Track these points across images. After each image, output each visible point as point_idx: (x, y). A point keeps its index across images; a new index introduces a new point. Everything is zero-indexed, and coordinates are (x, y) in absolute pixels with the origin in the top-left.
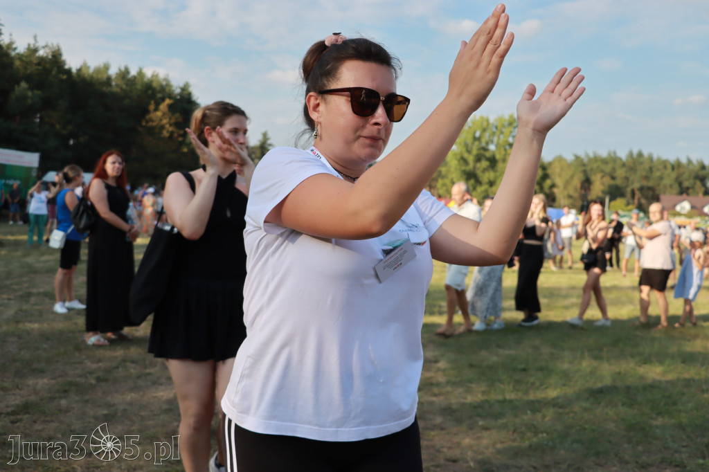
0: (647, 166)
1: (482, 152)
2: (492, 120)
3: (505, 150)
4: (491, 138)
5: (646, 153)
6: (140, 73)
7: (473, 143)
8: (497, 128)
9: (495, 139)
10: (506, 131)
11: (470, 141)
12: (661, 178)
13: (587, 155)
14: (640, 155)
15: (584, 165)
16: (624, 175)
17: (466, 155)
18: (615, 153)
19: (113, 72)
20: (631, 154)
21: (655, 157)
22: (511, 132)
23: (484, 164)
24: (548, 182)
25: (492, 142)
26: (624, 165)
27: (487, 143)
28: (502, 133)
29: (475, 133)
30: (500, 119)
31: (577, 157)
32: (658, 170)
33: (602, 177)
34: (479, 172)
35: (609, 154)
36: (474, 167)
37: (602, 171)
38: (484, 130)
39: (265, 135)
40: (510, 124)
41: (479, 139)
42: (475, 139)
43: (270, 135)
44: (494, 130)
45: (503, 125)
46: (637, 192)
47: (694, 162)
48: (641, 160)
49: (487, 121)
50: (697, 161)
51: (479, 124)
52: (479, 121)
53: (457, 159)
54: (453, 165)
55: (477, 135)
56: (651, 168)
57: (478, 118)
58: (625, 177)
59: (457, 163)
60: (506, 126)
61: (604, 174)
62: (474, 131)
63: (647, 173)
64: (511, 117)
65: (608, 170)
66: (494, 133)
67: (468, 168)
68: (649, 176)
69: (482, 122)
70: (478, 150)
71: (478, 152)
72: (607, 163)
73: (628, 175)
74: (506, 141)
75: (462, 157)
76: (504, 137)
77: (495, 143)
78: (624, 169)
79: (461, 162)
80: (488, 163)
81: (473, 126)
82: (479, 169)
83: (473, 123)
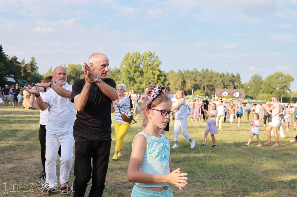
0: (210, 76)
1: (137, 68)
2: (141, 54)
3: (147, 68)
4: (141, 62)
5: (209, 70)
7: (133, 64)
8: (143, 57)
9: (143, 63)
10: (148, 59)
11: (131, 63)
12: (216, 81)
13: (184, 70)
14: (207, 70)
15: (183, 75)
16: (200, 79)
17: (130, 70)
18: (196, 70)
21: (213, 71)
22: (150, 59)
23: (138, 74)
24: (167, 82)
25: (142, 64)
26: (200, 75)
27: (139, 64)
28: (146, 60)
29: (134, 59)
31: (180, 71)
32: (215, 77)
33: (191, 80)
34: (135, 77)
35: (194, 70)
36: (133, 75)
37: (190, 77)
38: (138, 58)
39: (33, 58)
40: (149, 56)
41: (135, 62)
42: (133, 62)
43: (35, 58)
44: (142, 58)
45: (146, 56)
46: (206, 87)
47: (230, 74)
48: (207, 73)
49: (139, 54)
50: (231, 73)
51: (136, 55)
52: (135, 54)
53: (125, 72)
54: (123, 74)
55: (135, 60)
56: (211, 76)
57: (135, 53)
58: (201, 80)
59: (125, 73)
60: (148, 56)
61: (192, 79)
62: (133, 58)
63: (210, 79)
64: (150, 52)
65: (193, 77)
66: (142, 59)
67: (130, 76)
68: (211, 80)
69: (137, 55)
70: (135, 67)
71: (135, 68)
72: (193, 74)
73: (202, 80)
74: (148, 63)
75: (128, 71)
76: (147, 62)
77: (143, 64)
78: (200, 77)
79: (127, 73)
80: (139, 73)
81: (133, 56)
82: (136, 76)
83: (133, 55)
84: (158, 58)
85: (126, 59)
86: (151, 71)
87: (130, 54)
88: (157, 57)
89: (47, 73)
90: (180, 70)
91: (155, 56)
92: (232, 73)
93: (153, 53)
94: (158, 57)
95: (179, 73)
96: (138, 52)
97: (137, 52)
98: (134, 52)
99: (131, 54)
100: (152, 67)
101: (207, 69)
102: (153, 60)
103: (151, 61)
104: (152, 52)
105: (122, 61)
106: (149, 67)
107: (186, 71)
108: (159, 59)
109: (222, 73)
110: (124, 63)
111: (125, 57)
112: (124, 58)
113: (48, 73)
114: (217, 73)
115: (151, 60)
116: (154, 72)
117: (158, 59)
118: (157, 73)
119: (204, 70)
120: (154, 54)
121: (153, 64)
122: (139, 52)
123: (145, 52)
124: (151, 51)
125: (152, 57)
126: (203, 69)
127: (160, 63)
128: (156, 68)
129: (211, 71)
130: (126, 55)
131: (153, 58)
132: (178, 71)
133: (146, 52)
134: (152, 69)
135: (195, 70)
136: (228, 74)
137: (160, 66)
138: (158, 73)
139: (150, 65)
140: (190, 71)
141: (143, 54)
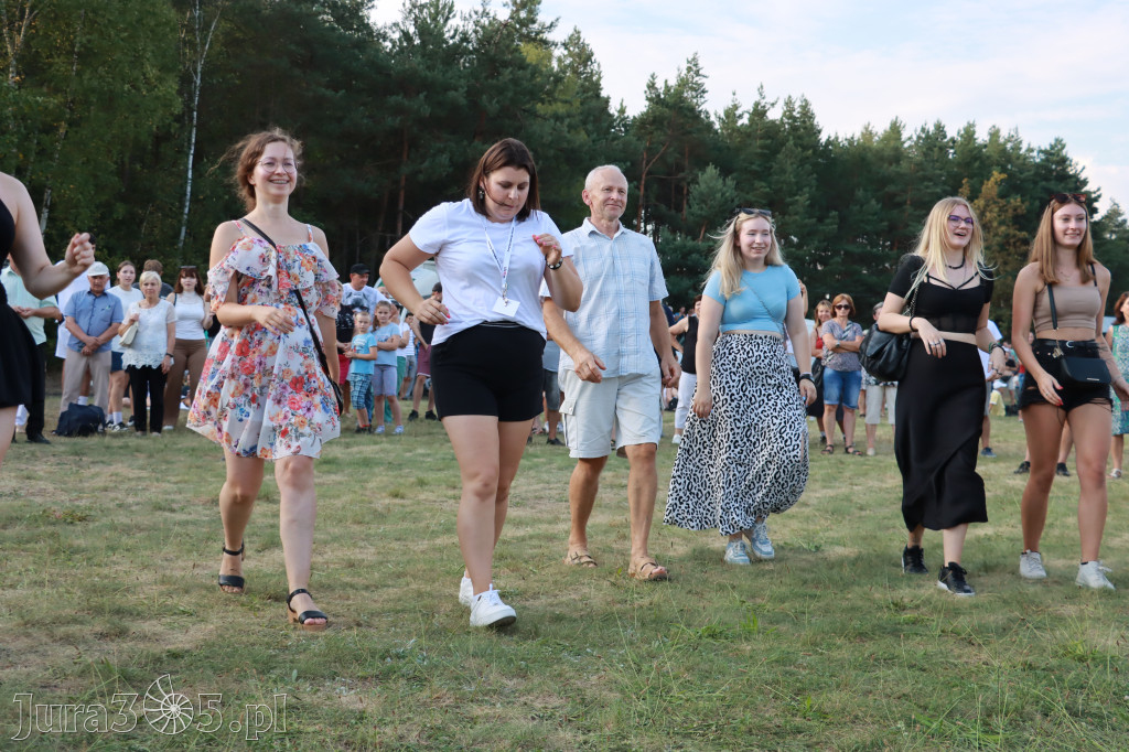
6: (969, 134)
19: (910, 133)
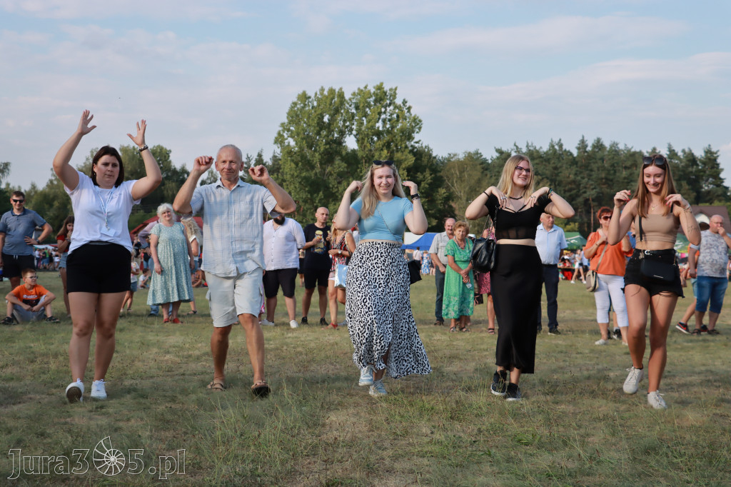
0: (606, 165)
1: (334, 147)
2: (347, 96)
4: (348, 124)
5: (607, 144)
7: (318, 133)
8: (357, 108)
9: (355, 126)
10: (373, 111)
11: (313, 129)
14: (599, 145)
16: (572, 177)
17: (308, 153)
18: (561, 146)
20: (582, 145)
21: (621, 147)
22: (380, 114)
23: (339, 165)
24: (442, 191)
25: (350, 131)
26: (574, 161)
27: (342, 133)
28: (366, 115)
29: (323, 117)
30: (362, 93)
32: (626, 168)
35: (552, 146)
36: (323, 173)
38: (337, 111)
40: (378, 101)
41: (329, 127)
42: (321, 126)
44: (354, 111)
45: (367, 102)
46: (593, 204)
47: (680, 154)
48: (600, 154)
49: (341, 95)
50: (683, 151)
51: (328, 102)
52: (327, 97)
53: (292, 161)
54: (287, 170)
55: (326, 119)
56: (613, 165)
57: (326, 93)
58: (574, 182)
59: (293, 165)
60: (372, 103)
61: (540, 177)
62: (319, 112)
63: (608, 174)
64: (380, 88)
65: (548, 172)
66: (353, 115)
67: (312, 174)
68: (611, 177)
69: (333, 98)
70: (326, 144)
71: (328, 146)
72: (548, 160)
73: (579, 178)
74: (373, 127)
75: (303, 157)
76: (369, 122)
77: (354, 132)
78: (574, 169)
79: (300, 164)
80: (344, 165)
81: (319, 105)
82: (331, 174)
83: (319, 100)
84: (409, 108)
85: (294, 116)
86: (385, 151)
87: (310, 97)
88: (405, 102)
89: (51, 181)
90: (504, 149)
91: (398, 101)
92: (687, 150)
93: (391, 90)
94: (408, 105)
95: (498, 158)
96: (337, 90)
97: (332, 91)
98: (322, 90)
99: (313, 96)
100: (386, 138)
101: (599, 140)
102: (391, 115)
103: (384, 121)
104: (387, 88)
105: (283, 125)
106: (379, 139)
107: (524, 150)
108: (412, 111)
109: (650, 151)
110: (289, 130)
111: (292, 108)
112: (288, 114)
113: (55, 183)
114: (635, 153)
115: (383, 116)
116: (398, 155)
117: (409, 111)
118: (406, 160)
119: (587, 146)
120: (395, 94)
121: (393, 127)
122: (341, 89)
123: (362, 88)
124: (382, 84)
125: (385, 107)
126: (583, 141)
127: (417, 122)
128: (401, 141)
129: (611, 147)
130: (295, 104)
131: (392, 107)
132: (496, 155)
133: (366, 87)
134: (388, 145)
135: (557, 147)
136: (673, 154)
137: (417, 137)
138: (411, 160)
139: (379, 134)
140: (537, 152)
141: (354, 94)
